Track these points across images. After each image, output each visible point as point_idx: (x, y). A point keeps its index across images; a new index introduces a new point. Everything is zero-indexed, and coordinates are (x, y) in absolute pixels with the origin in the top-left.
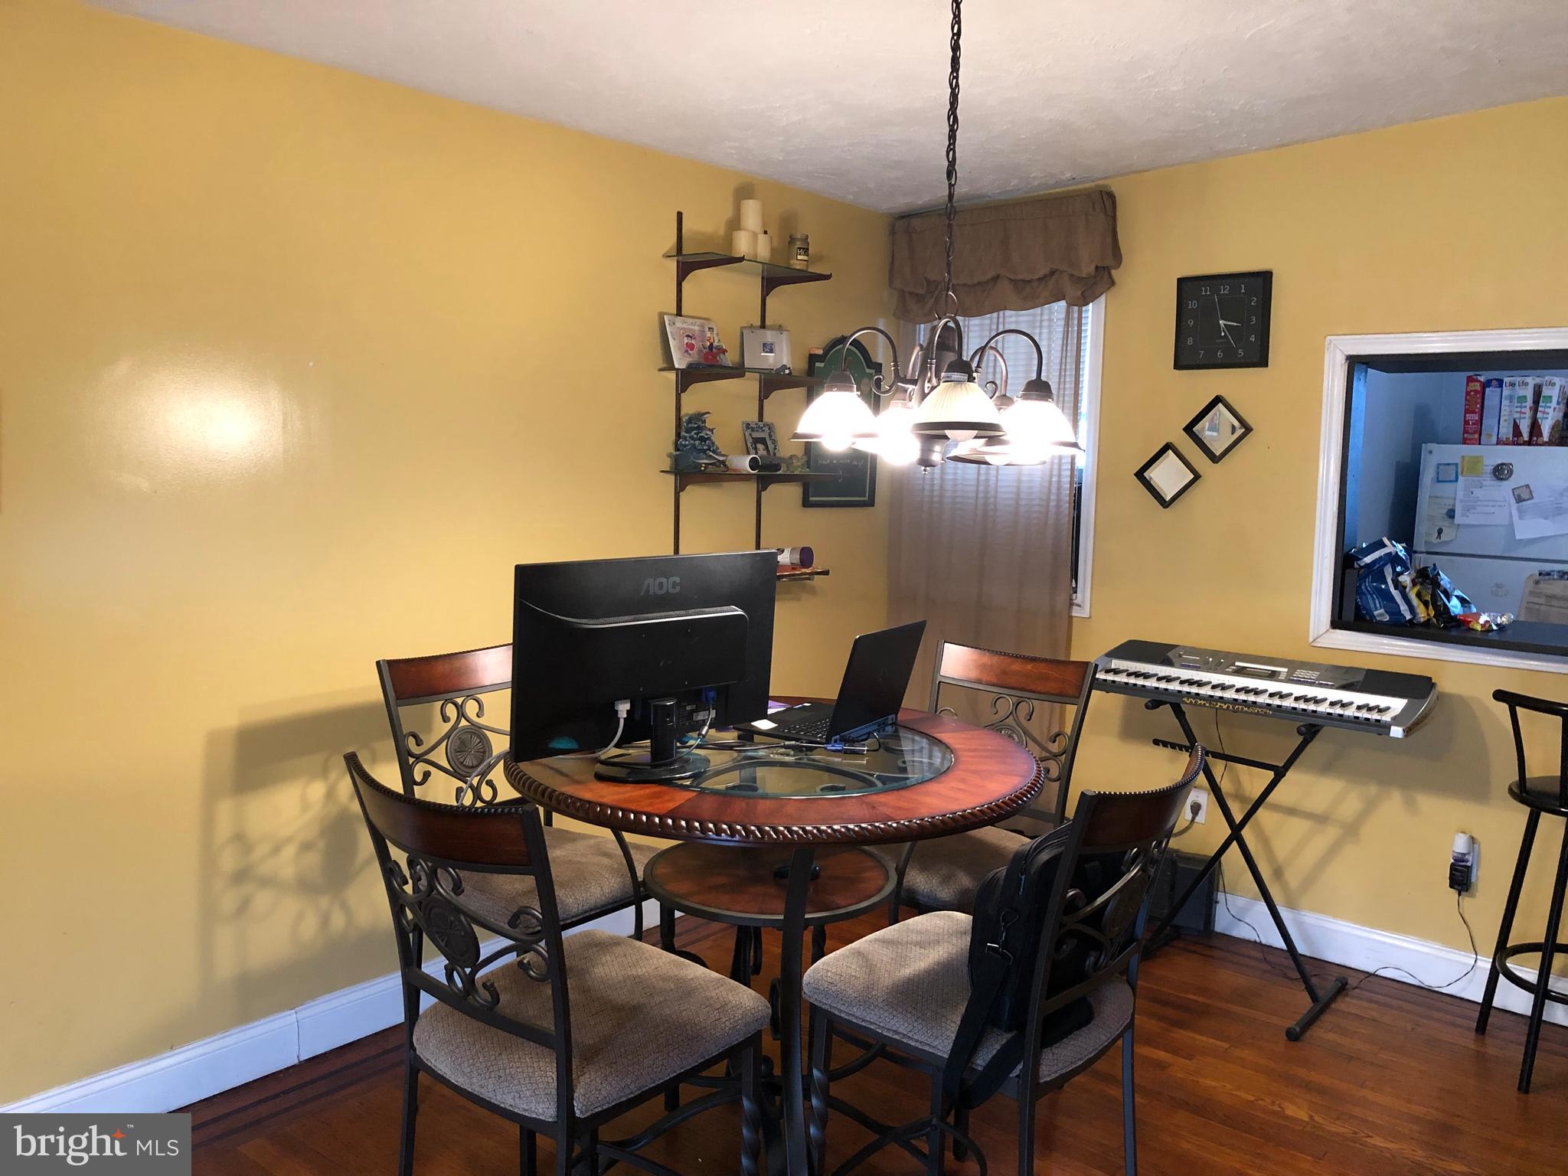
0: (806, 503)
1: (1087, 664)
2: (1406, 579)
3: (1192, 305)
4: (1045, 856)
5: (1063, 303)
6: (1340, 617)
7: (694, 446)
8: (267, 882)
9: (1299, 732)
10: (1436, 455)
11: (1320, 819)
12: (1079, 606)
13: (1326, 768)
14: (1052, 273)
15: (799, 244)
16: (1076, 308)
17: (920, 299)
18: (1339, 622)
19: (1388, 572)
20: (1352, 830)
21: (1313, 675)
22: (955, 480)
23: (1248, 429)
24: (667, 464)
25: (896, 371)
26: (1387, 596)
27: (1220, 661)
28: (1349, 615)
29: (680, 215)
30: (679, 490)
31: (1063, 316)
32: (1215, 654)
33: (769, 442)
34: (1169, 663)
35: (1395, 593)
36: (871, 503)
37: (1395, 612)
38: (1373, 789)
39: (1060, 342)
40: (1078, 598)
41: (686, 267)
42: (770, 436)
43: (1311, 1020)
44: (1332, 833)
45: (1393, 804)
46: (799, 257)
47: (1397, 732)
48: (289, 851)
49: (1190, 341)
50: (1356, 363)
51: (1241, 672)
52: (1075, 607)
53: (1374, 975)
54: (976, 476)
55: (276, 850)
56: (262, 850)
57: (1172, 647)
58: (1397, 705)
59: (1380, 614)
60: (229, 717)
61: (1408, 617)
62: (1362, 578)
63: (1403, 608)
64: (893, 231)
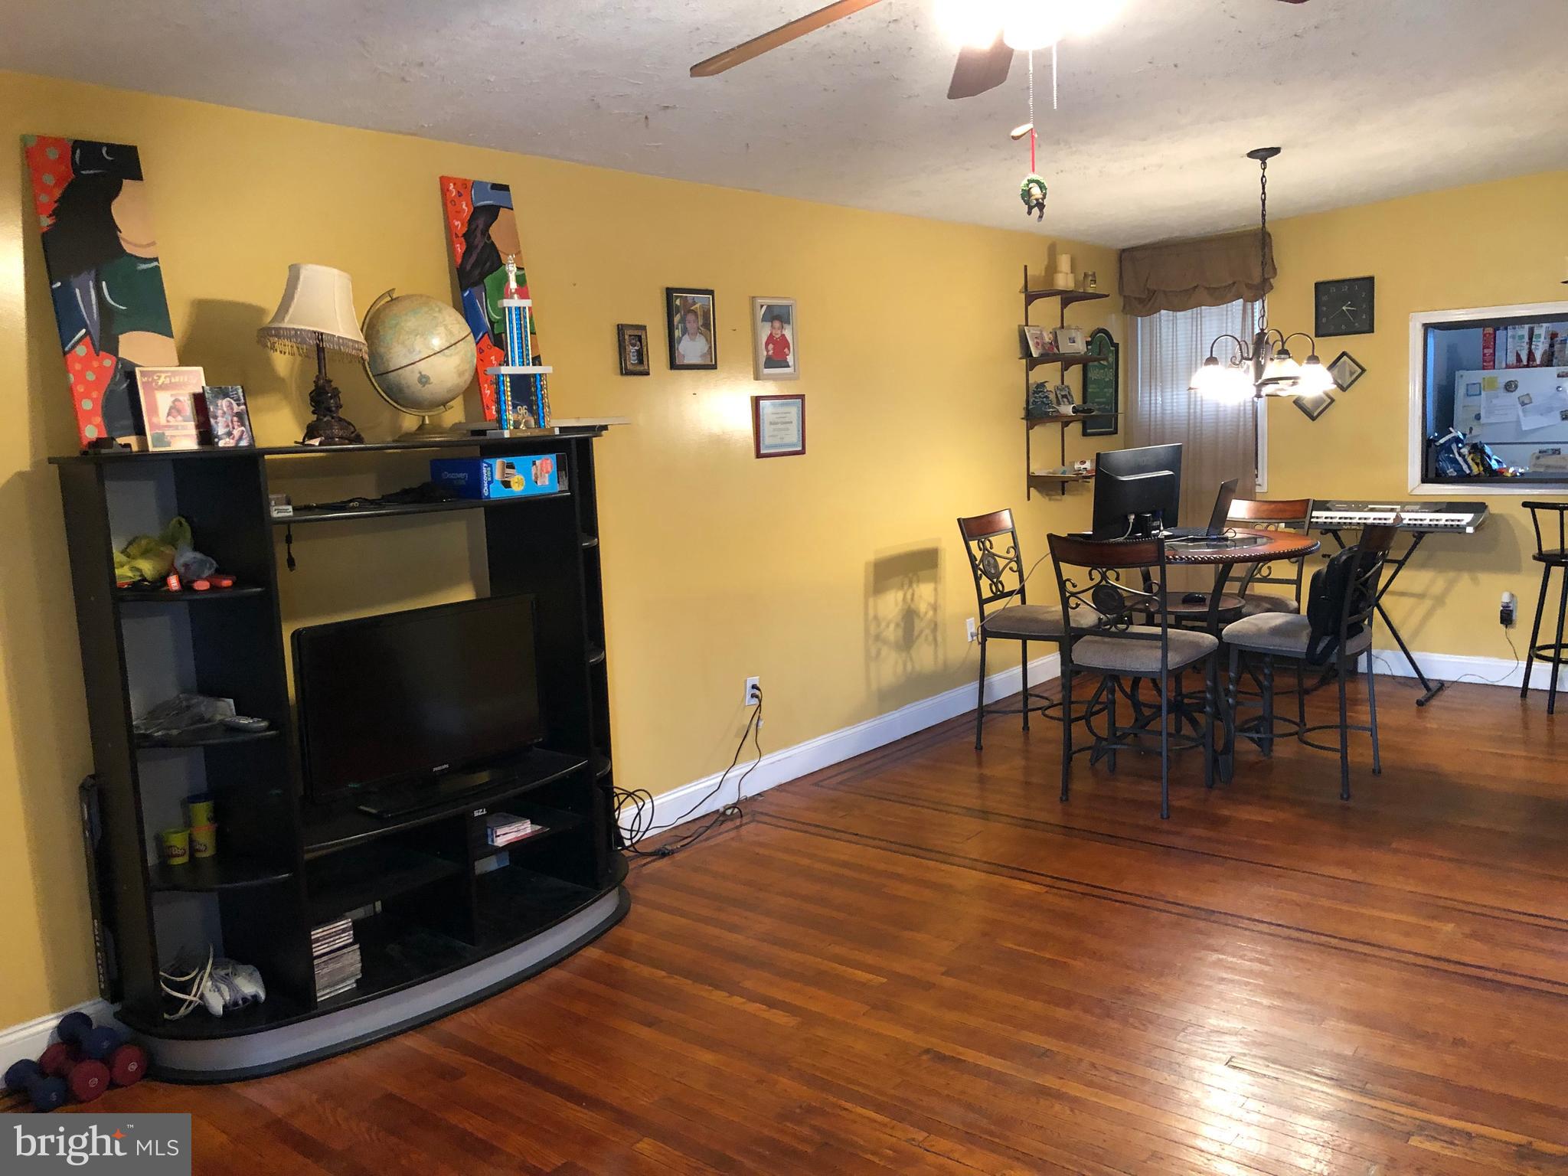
0: (1085, 434)
1: (1308, 500)
2: (1465, 451)
3: (1325, 298)
4: (1344, 557)
5: (1241, 300)
6: (1426, 475)
7: (1042, 402)
8: (885, 642)
9: (1414, 536)
10: (1465, 379)
11: (1421, 596)
12: (1260, 485)
13: (1423, 565)
14: (1234, 283)
15: (1090, 278)
16: (1249, 304)
17: (1141, 301)
18: (1425, 479)
19: (1454, 447)
20: (1440, 600)
21: (1417, 507)
22: (1172, 413)
23: (1363, 370)
24: (1023, 414)
25: (1242, 355)
26: (1454, 461)
27: (1360, 506)
28: (1432, 475)
29: (1026, 267)
30: (1029, 428)
31: (1241, 308)
32: (1356, 503)
33: (1069, 397)
34: (1328, 509)
35: (1460, 459)
36: (1115, 432)
37: (1460, 470)
38: (1451, 574)
39: (1240, 324)
40: (1259, 480)
41: (1030, 298)
42: (1069, 393)
43: (1428, 699)
44: (1428, 603)
45: (1465, 578)
46: (1092, 286)
47: (1470, 530)
48: (892, 626)
49: (1324, 320)
50: (1427, 327)
51: (1372, 510)
52: (1257, 487)
53: (1456, 682)
54: (1186, 410)
55: (888, 626)
56: (883, 625)
57: (1327, 502)
58: (1467, 518)
59: (1451, 472)
60: (871, 557)
61: (1468, 472)
62: (1438, 453)
63: (1465, 467)
64: (1120, 261)
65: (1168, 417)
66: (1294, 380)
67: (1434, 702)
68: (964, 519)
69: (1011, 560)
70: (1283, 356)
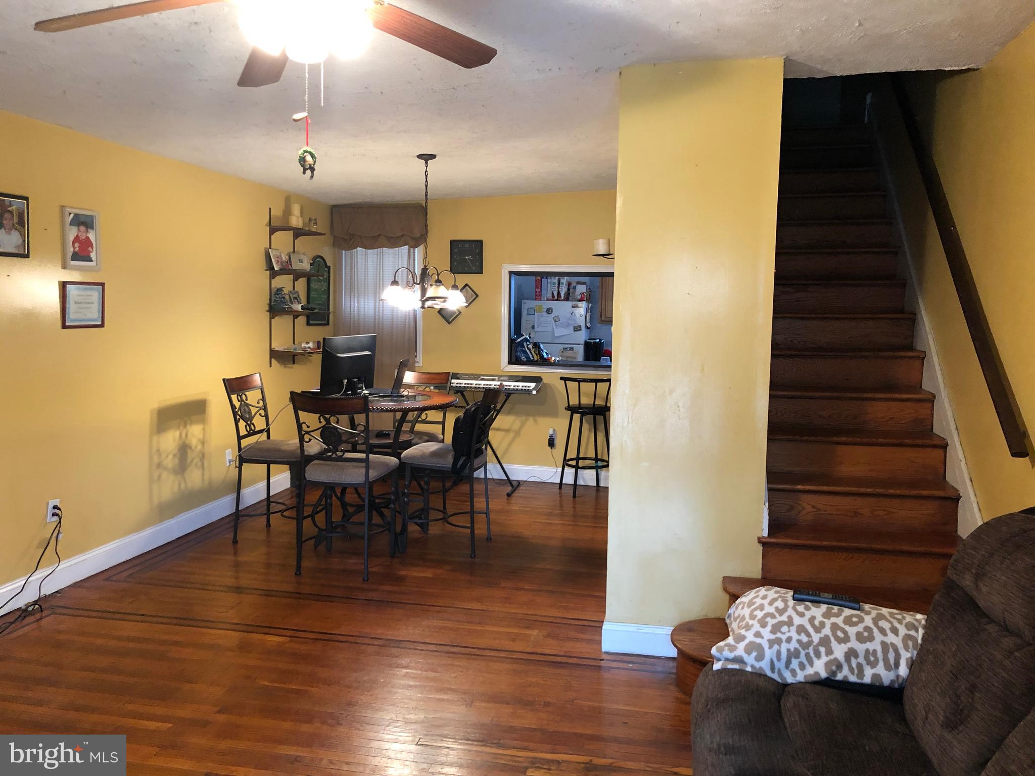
0: (308, 324)
1: (449, 372)
2: (530, 346)
3: (456, 250)
5: (407, 247)
6: (511, 360)
7: (281, 301)
8: (165, 468)
9: (505, 396)
10: (527, 304)
11: (507, 431)
12: (418, 362)
13: (509, 413)
14: (403, 236)
15: (313, 221)
16: (412, 249)
17: (345, 240)
18: (510, 362)
19: (525, 344)
20: (518, 433)
21: (506, 378)
22: (364, 314)
23: (477, 296)
24: (267, 308)
25: (414, 281)
26: (525, 352)
27: (476, 377)
28: (514, 360)
29: (270, 209)
30: (272, 318)
31: (407, 251)
32: (473, 375)
33: (298, 299)
34: (459, 379)
35: (528, 351)
36: (328, 324)
37: (528, 357)
38: (524, 418)
39: (406, 261)
40: (417, 359)
41: (273, 230)
42: (298, 296)
44: (512, 435)
45: (531, 419)
46: (314, 227)
47: (534, 392)
48: (171, 457)
49: (455, 263)
50: (511, 273)
51: (482, 379)
52: (416, 363)
53: (526, 481)
54: (373, 313)
55: (167, 456)
56: (164, 456)
57: (458, 374)
58: (533, 385)
59: (524, 358)
60: (155, 405)
61: (532, 359)
62: (517, 347)
63: (530, 356)
64: (332, 213)
65: (362, 317)
66: (444, 299)
67: (516, 494)
68: (228, 380)
69: (260, 408)
70: (438, 284)
